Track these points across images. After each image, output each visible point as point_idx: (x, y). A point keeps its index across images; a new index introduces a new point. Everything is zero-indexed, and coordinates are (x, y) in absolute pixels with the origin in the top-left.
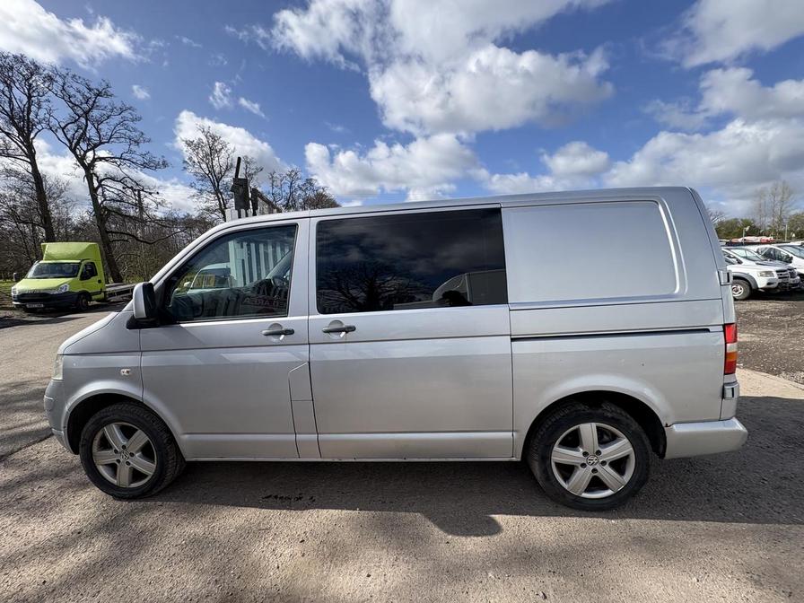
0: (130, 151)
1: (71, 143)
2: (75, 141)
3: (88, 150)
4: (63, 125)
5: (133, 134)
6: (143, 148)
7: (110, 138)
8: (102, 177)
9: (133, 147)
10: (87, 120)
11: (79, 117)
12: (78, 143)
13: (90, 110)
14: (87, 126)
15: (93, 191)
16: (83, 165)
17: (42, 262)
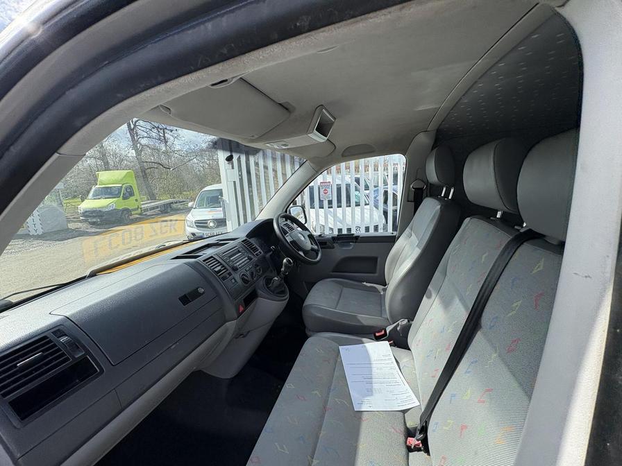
15: (131, 130)
17: (97, 186)
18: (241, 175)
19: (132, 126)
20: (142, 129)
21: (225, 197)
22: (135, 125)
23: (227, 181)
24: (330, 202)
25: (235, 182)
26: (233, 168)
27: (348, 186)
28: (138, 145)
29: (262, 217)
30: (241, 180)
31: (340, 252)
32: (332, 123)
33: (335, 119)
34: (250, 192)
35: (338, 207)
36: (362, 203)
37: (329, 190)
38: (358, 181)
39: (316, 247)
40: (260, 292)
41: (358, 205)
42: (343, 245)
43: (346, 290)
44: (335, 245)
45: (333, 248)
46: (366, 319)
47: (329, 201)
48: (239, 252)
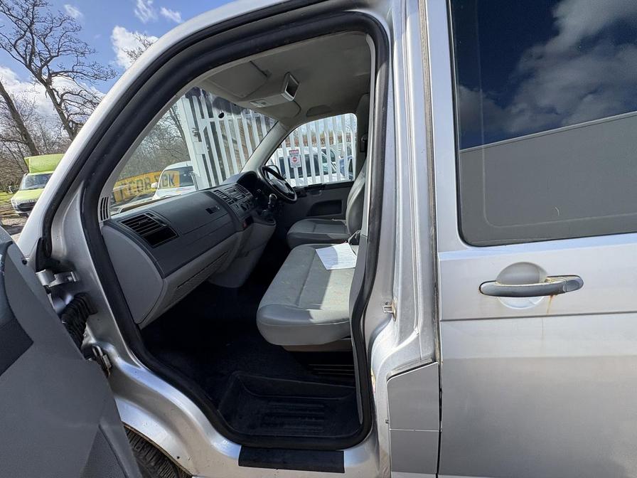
0: (79, 63)
1: (25, 59)
2: (28, 57)
3: (43, 66)
4: (13, 42)
5: (78, 46)
6: (89, 59)
7: (59, 52)
8: (61, 92)
9: (81, 59)
10: (32, 34)
11: (25, 32)
12: (31, 60)
13: (32, 23)
14: (33, 40)
15: (58, 106)
16: (42, 81)
17: (29, 174)
18: (209, 148)
19: (59, 100)
20: (72, 103)
21: (196, 171)
22: (62, 100)
23: (196, 154)
24: (300, 170)
25: (204, 156)
26: (200, 140)
27: (316, 157)
28: (71, 123)
29: (245, 170)
30: (210, 153)
31: (312, 200)
32: (297, 87)
33: (298, 82)
34: (221, 164)
35: (308, 176)
36: (330, 171)
37: (298, 158)
38: (325, 151)
39: (292, 193)
40: (255, 219)
41: (326, 173)
42: (313, 193)
43: (318, 225)
44: (308, 194)
45: (306, 196)
46: (333, 235)
47: (299, 168)
48: (235, 191)
